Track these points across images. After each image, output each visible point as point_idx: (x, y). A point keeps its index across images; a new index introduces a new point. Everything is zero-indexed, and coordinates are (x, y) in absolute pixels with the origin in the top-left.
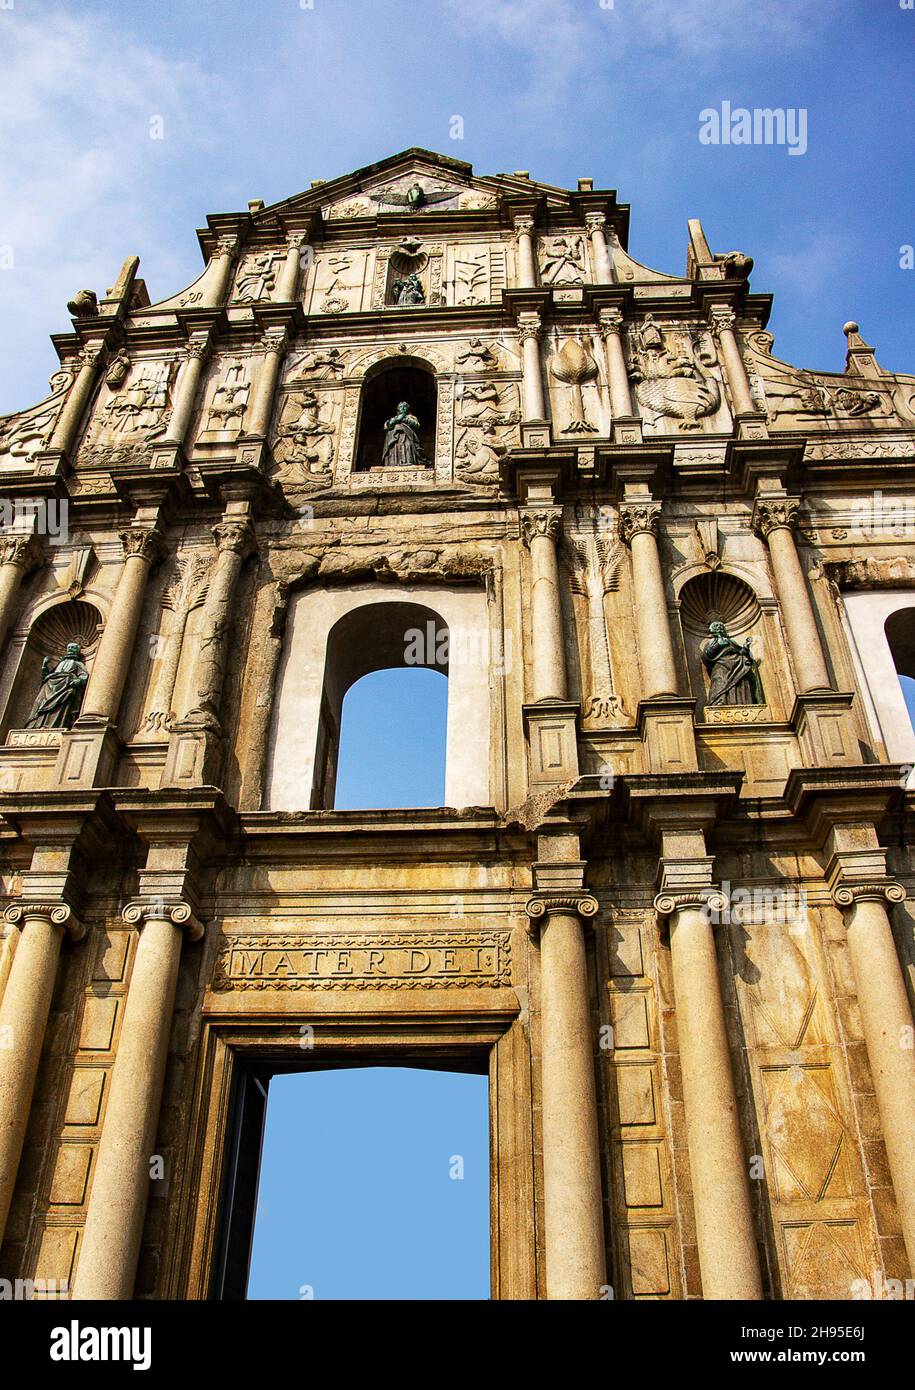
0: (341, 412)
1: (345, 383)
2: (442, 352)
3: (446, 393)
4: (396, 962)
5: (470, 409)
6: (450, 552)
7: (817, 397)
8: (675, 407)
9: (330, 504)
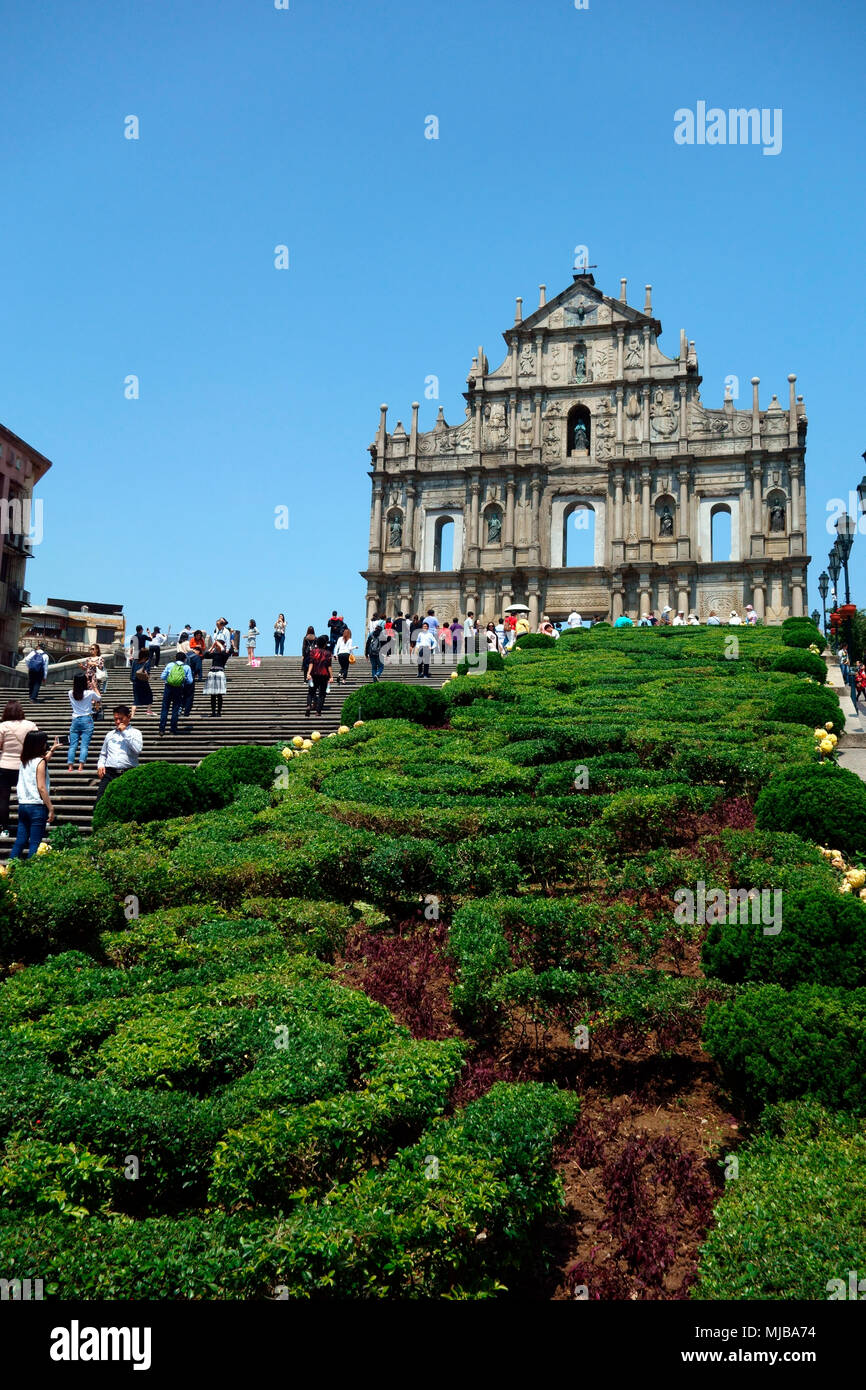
0: (561, 430)
1: (562, 418)
2: (592, 403)
3: (593, 421)
4: (584, 601)
5: (600, 431)
6: (595, 486)
7: (708, 424)
8: (663, 430)
9: (561, 472)
